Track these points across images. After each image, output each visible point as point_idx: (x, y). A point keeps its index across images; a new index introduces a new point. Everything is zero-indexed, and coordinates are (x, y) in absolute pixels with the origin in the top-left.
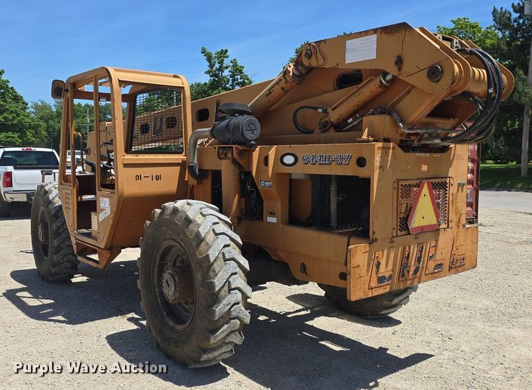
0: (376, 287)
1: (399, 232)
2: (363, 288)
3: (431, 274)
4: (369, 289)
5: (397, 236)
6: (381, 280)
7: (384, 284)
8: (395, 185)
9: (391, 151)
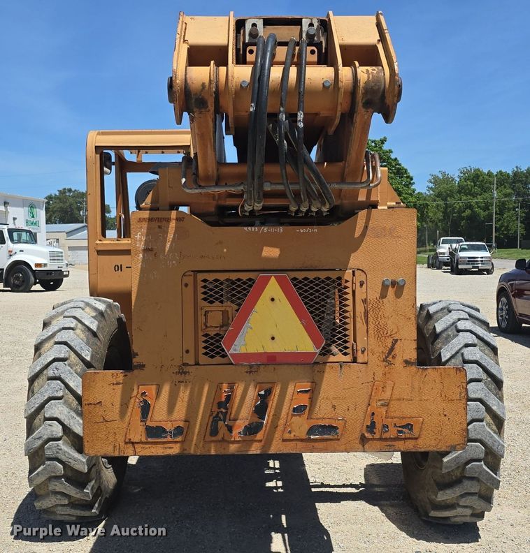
0: (141, 442)
1: (203, 359)
2: (111, 439)
3: (302, 440)
4: (126, 443)
5: (197, 364)
6: (155, 432)
7: (165, 440)
8: (189, 280)
9: (173, 224)
